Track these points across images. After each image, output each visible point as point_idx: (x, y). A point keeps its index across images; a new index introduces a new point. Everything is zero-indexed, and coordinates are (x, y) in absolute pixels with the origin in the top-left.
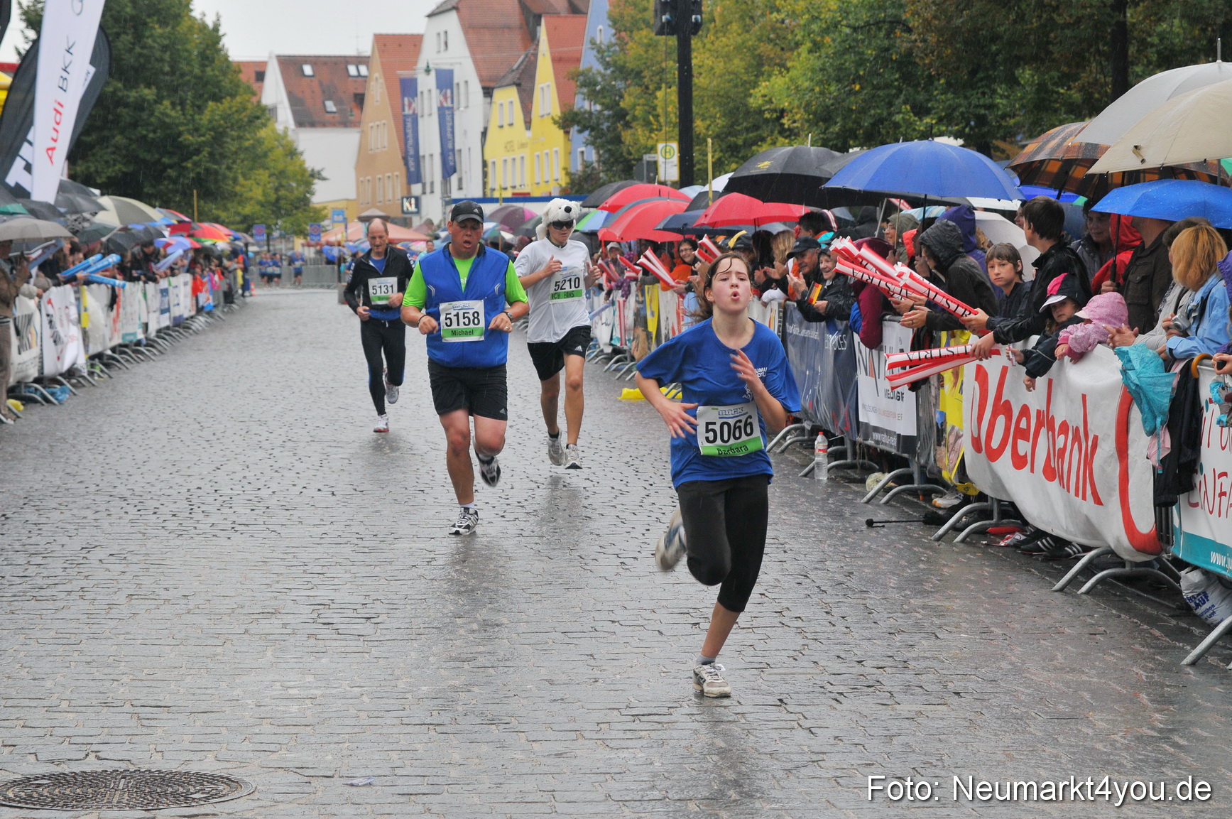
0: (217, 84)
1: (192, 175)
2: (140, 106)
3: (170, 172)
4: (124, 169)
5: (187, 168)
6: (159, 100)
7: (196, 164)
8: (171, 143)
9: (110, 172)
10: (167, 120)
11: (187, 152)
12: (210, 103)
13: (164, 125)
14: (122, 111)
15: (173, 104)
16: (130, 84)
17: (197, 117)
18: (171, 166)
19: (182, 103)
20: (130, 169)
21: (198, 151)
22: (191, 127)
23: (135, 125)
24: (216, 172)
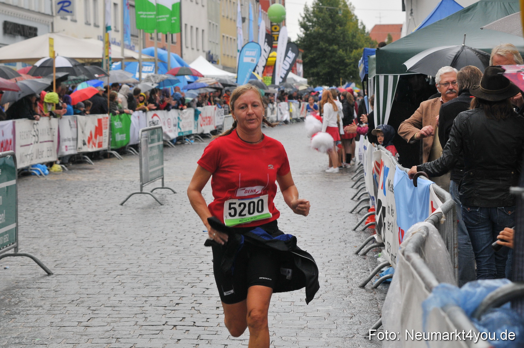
0: (357, 44)
1: (348, 72)
2: (334, 51)
3: (342, 71)
4: (328, 70)
5: (346, 70)
6: (339, 50)
7: (350, 69)
8: (342, 62)
9: (324, 71)
10: (341, 55)
11: (347, 65)
12: (354, 51)
13: (340, 57)
14: (328, 53)
15: (343, 51)
16: (331, 45)
17: (350, 54)
18: (342, 69)
19: (346, 50)
20: (330, 70)
21: (350, 65)
22: (348, 57)
23: (331, 57)
24: (355, 71)
